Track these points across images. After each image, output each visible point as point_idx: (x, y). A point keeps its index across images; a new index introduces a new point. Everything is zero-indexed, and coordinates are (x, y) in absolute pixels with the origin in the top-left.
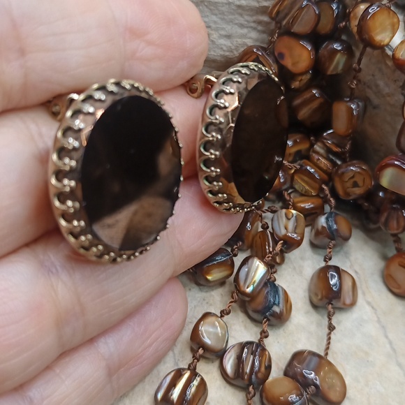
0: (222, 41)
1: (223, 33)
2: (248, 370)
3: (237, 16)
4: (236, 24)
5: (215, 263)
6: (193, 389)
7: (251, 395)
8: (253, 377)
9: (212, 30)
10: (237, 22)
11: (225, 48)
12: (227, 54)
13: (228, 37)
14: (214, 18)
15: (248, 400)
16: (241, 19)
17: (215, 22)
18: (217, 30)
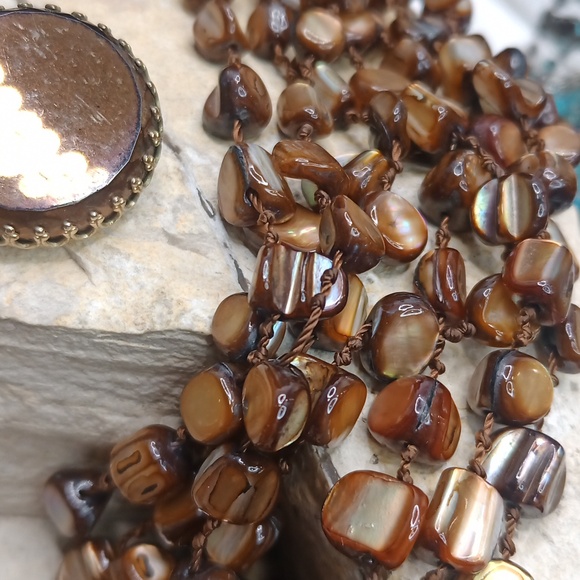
0: (48, 409)
1: (48, 395)
3: (72, 372)
4: (73, 383)
9: (27, 389)
10: (73, 380)
11: (54, 419)
12: (60, 428)
13: (60, 403)
14: (29, 372)
16: (82, 375)
17: (31, 379)
18: (36, 390)
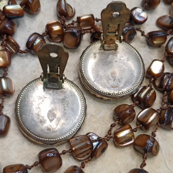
2: (165, 84)
5: (158, 36)
6: (151, 94)
7: (165, 95)
8: (167, 87)
15: (163, 97)
